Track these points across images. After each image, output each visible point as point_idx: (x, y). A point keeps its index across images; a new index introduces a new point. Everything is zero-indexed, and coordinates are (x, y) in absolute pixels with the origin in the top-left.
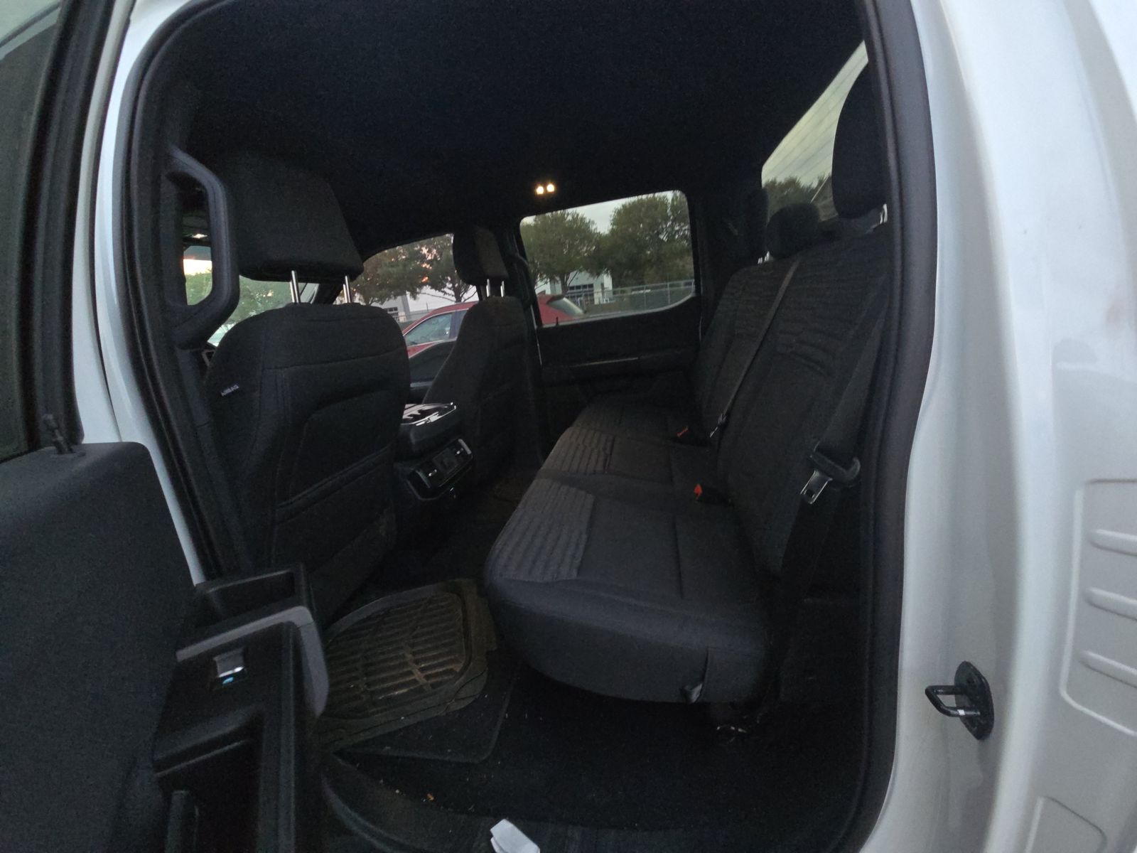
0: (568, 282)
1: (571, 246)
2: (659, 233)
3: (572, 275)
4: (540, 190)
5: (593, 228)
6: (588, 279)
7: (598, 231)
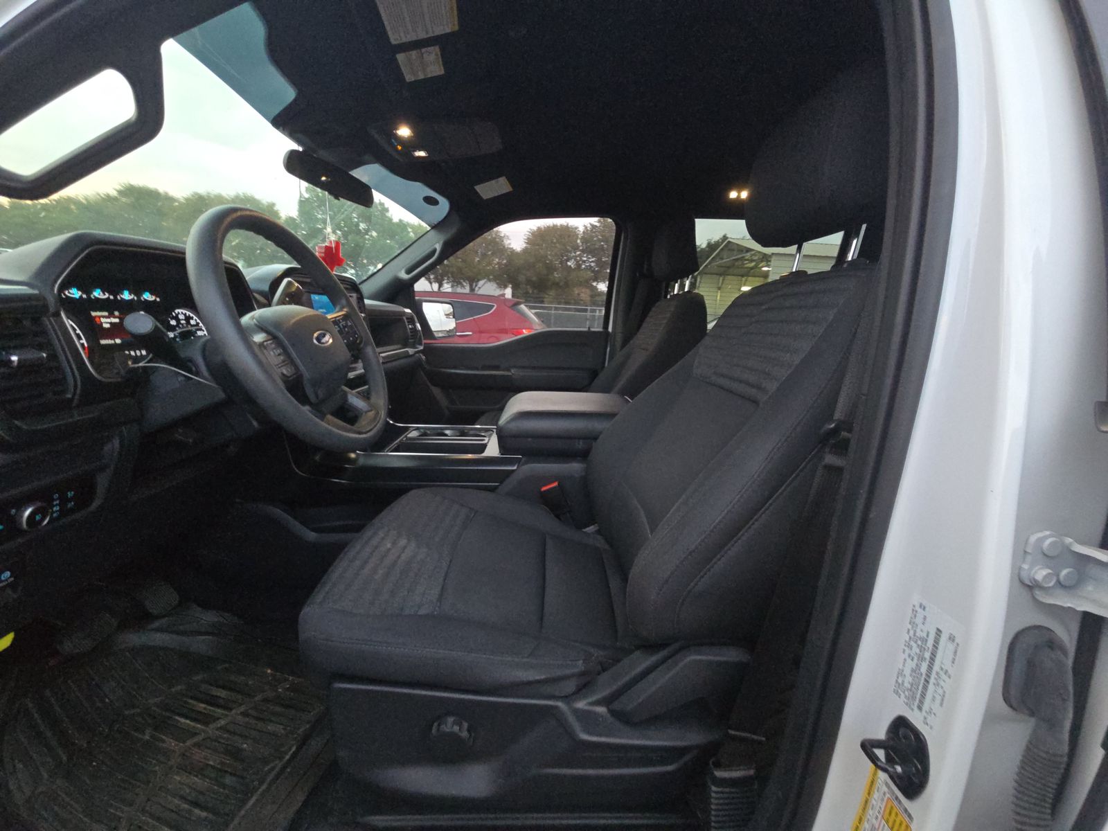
0: (477, 289)
1: (484, 255)
2: (568, 260)
3: (481, 283)
4: (733, 195)
5: (506, 242)
6: (495, 290)
7: (511, 247)
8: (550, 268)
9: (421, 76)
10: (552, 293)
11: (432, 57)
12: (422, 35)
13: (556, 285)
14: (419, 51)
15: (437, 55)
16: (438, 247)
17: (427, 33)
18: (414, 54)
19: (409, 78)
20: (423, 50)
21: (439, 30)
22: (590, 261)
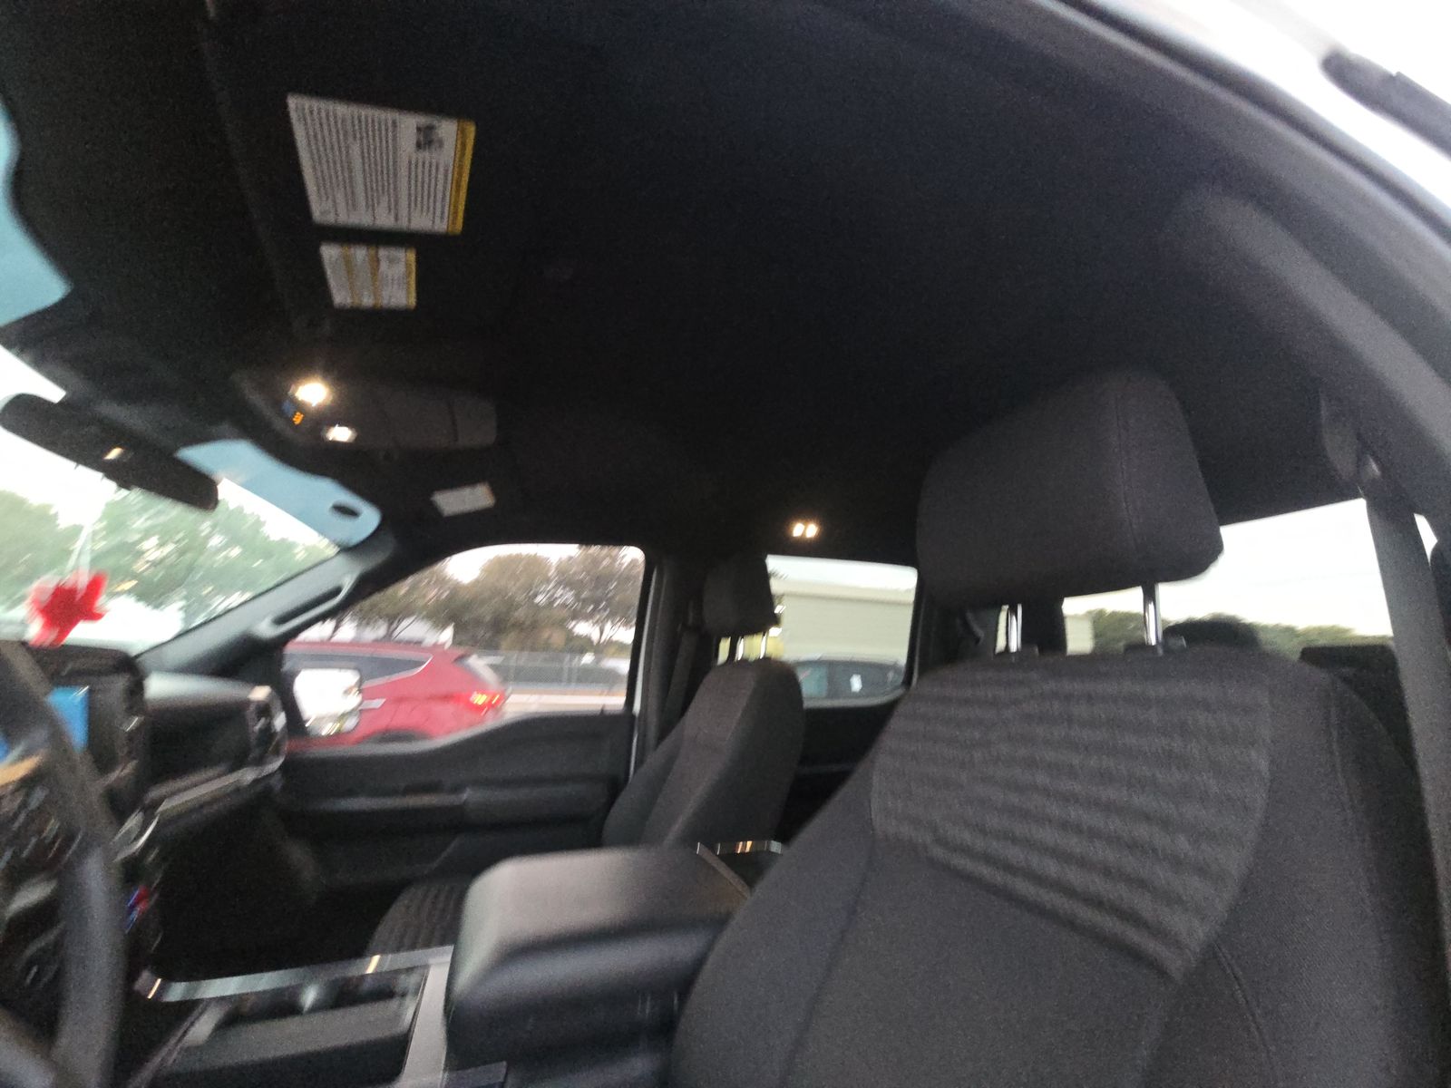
8: (511, 605)
9: (367, 301)
10: (513, 635)
11: (400, 269)
12: (385, 220)
13: (519, 626)
14: (372, 252)
15: (408, 265)
16: (348, 583)
17: (396, 219)
18: (360, 253)
19: (340, 297)
20: (383, 253)
21: (421, 222)
22: (567, 596)
